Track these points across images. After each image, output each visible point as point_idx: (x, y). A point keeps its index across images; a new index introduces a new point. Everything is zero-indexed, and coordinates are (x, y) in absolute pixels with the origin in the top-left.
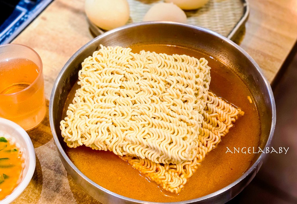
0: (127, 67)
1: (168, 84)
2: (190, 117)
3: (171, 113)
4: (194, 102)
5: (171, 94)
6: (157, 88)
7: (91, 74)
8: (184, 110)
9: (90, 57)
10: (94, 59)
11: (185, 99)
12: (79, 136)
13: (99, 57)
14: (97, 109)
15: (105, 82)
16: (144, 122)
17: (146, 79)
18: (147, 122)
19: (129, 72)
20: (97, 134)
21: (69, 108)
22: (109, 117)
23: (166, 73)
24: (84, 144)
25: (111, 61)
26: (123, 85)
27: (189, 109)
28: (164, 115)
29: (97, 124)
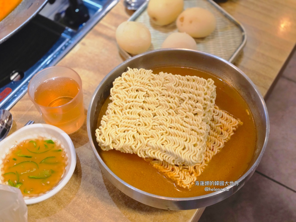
0: (149, 86)
1: (182, 99)
2: (200, 127)
3: (184, 123)
4: (202, 115)
5: (184, 108)
6: (173, 103)
7: (120, 91)
8: (195, 122)
9: (119, 77)
10: (123, 79)
11: (195, 113)
12: (111, 142)
13: (127, 77)
14: (125, 120)
15: (131, 98)
16: (162, 131)
17: (164, 95)
18: (165, 131)
19: (150, 90)
20: (125, 140)
21: (103, 118)
22: (134, 127)
23: (180, 91)
24: (115, 148)
25: (136, 81)
26: (146, 100)
27: (199, 121)
28: (178, 125)
29: (124, 132)
